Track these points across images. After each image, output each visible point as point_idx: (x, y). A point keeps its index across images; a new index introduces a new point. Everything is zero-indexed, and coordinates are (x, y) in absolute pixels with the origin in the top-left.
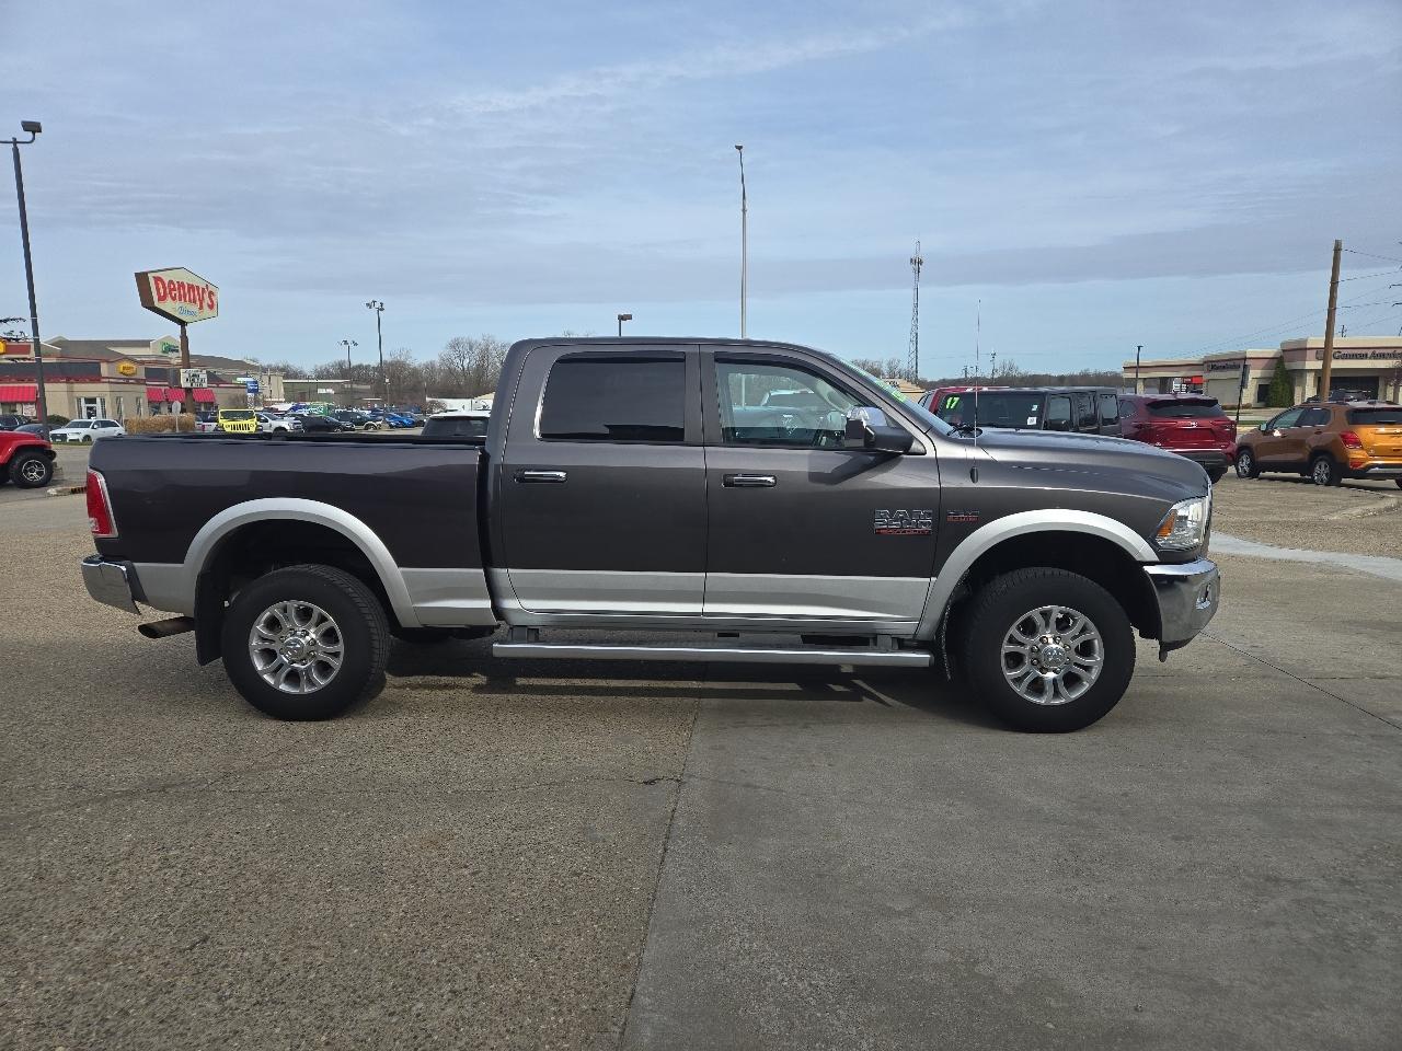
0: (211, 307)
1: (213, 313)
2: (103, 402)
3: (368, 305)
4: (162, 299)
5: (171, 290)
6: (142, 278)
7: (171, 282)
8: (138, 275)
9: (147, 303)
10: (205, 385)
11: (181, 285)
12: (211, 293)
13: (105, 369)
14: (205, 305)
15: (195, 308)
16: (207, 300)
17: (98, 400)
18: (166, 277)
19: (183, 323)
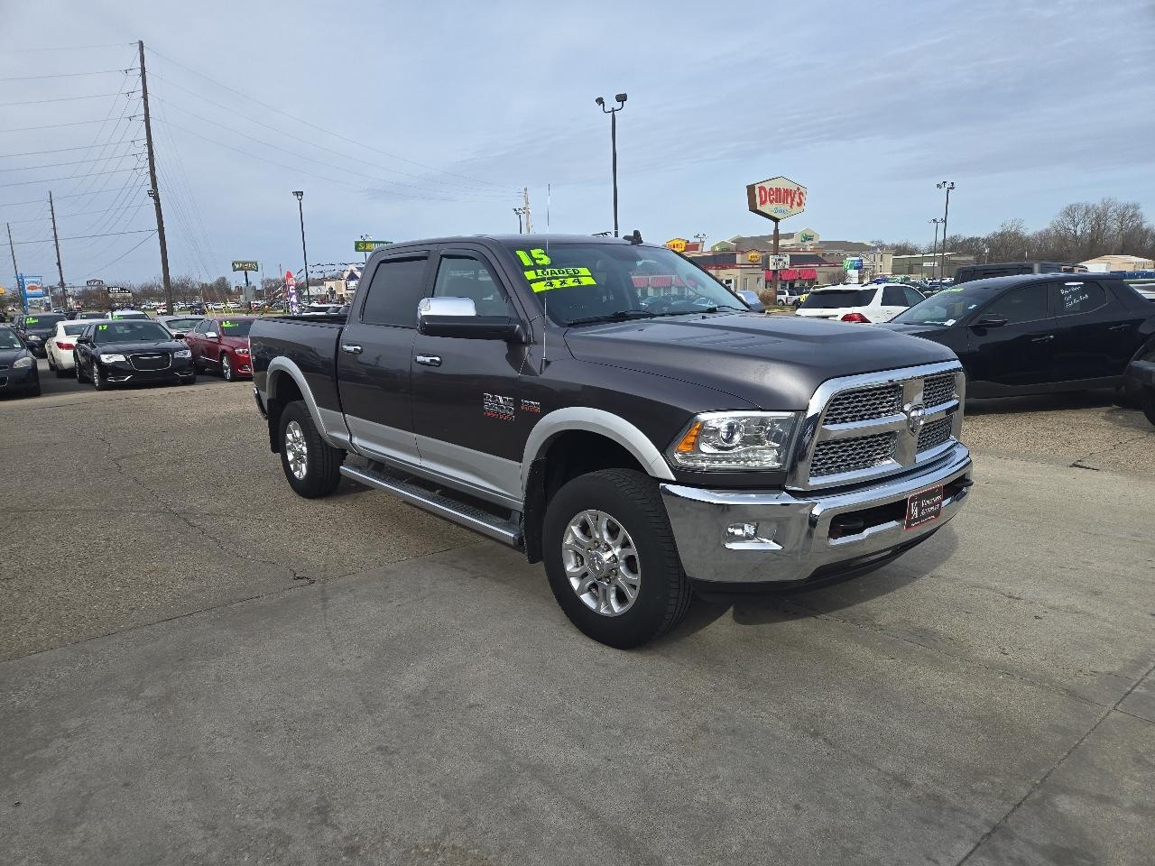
0: (799, 205)
1: (799, 209)
2: (736, 281)
3: (938, 186)
4: (763, 203)
5: (770, 195)
6: (751, 189)
7: (771, 189)
8: (748, 187)
9: (753, 209)
10: (787, 267)
11: (778, 190)
12: (801, 193)
13: (739, 258)
14: (795, 203)
15: (787, 207)
16: (797, 199)
17: (733, 281)
18: (767, 186)
19: (776, 220)
